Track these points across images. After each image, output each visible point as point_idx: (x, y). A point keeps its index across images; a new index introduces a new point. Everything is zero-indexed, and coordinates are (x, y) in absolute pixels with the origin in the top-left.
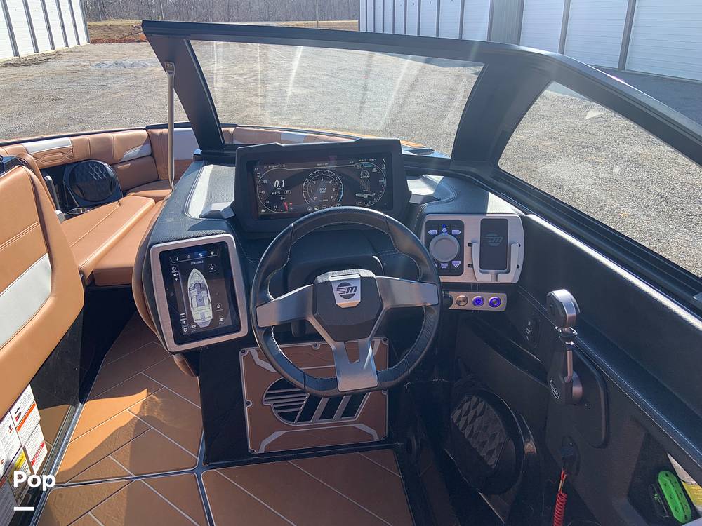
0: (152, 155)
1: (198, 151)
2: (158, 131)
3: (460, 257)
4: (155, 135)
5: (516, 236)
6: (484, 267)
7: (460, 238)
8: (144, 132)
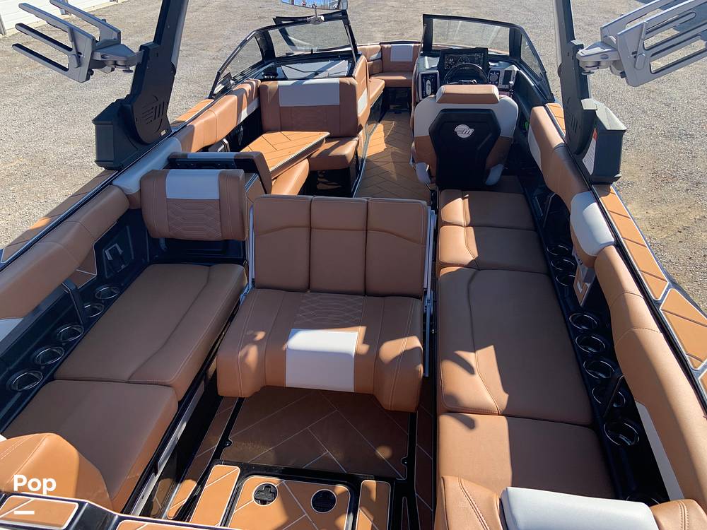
0: (381, 59)
1: (422, 52)
2: (386, 46)
3: (498, 80)
4: (384, 48)
5: (513, 75)
6: (504, 84)
7: (499, 76)
8: (379, 46)
